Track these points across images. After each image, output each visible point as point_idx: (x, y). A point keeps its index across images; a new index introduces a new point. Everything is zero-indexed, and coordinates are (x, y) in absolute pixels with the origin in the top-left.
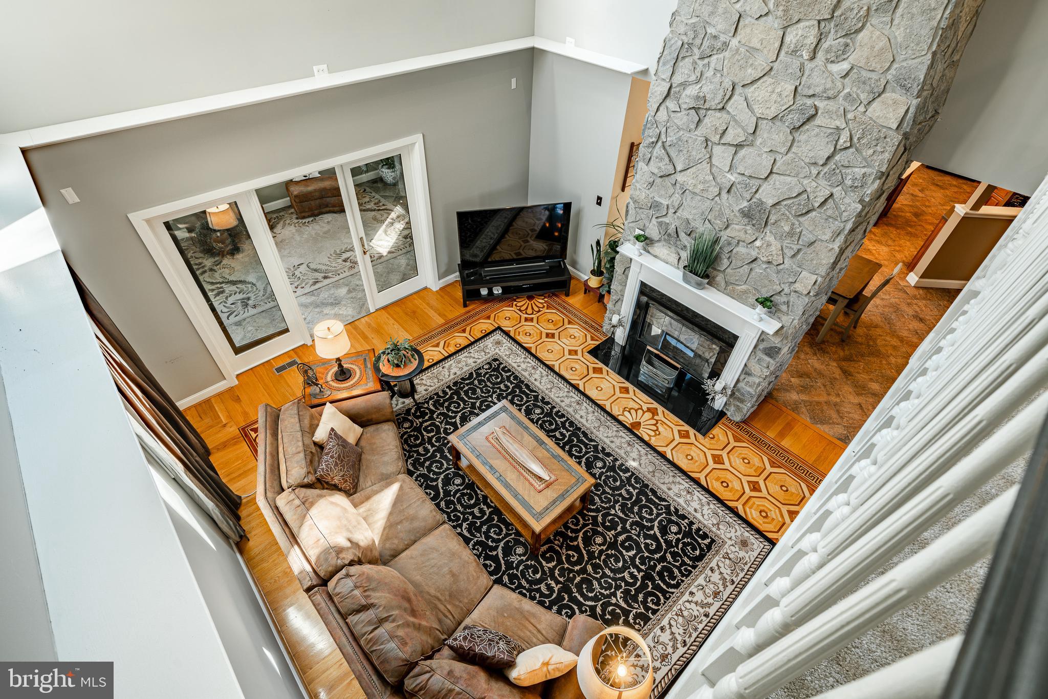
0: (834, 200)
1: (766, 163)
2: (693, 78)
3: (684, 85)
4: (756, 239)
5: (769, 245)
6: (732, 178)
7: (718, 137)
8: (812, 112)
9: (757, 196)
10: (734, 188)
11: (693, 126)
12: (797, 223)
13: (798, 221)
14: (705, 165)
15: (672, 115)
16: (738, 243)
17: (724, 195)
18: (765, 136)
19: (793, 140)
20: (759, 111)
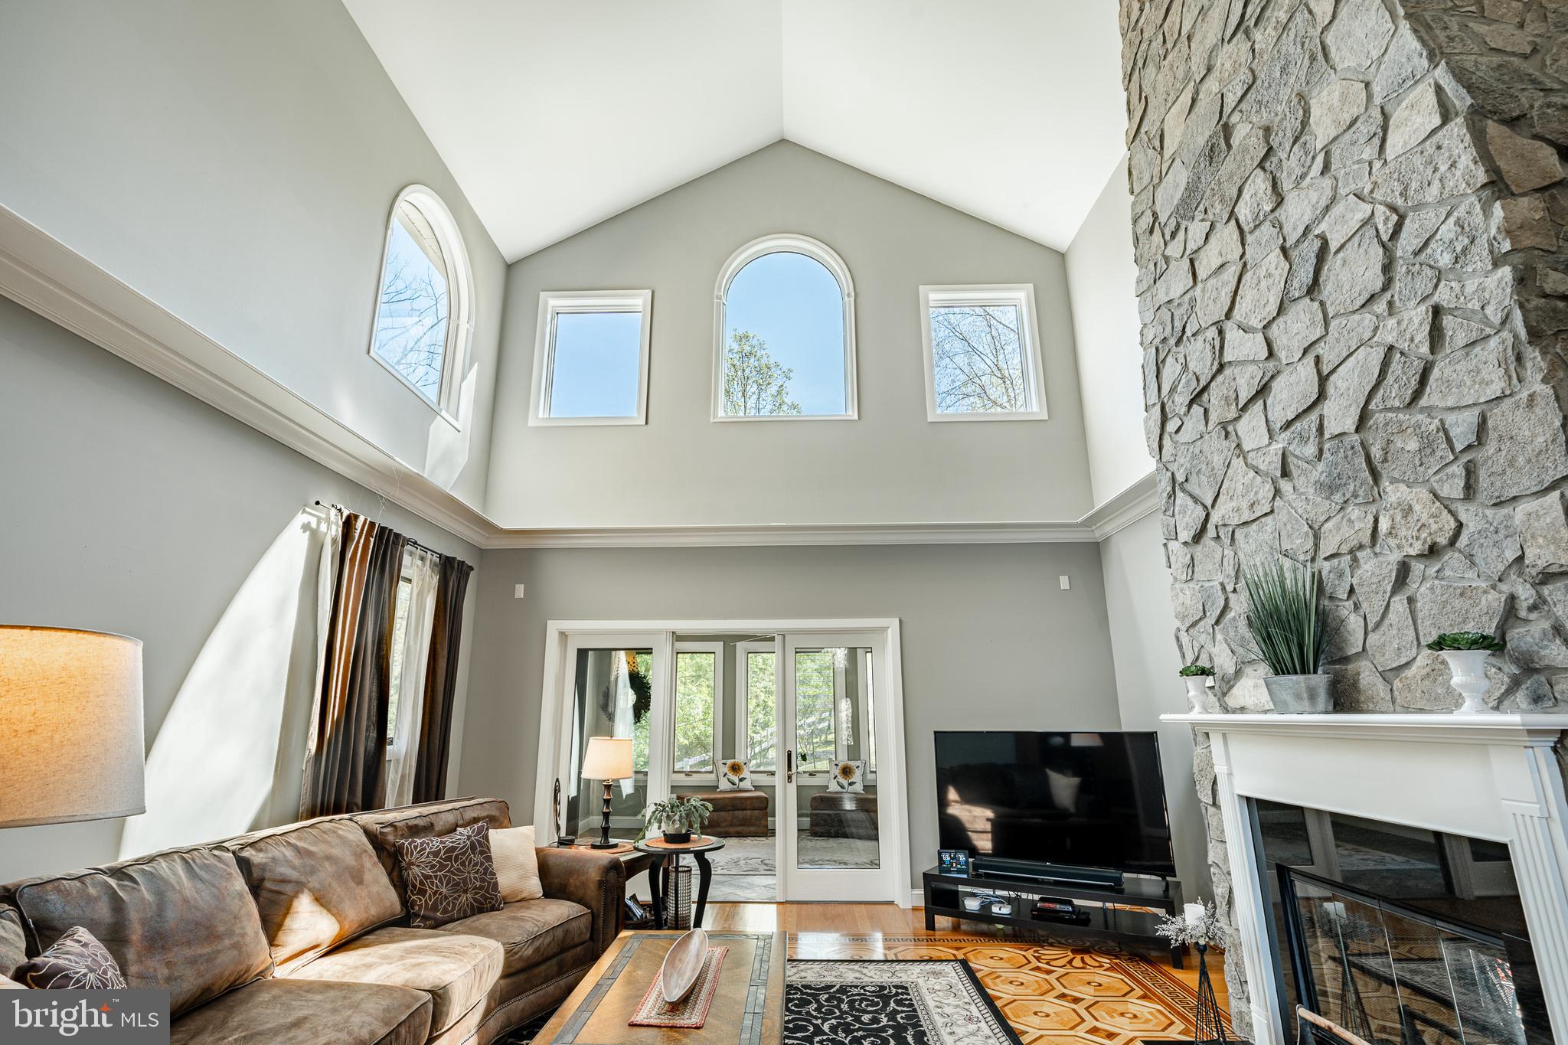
0: (1451, 311)
1: (1306, 372)
2: (1179, 368)
3: (1173, 390)
4: (1376, 521)
5: (1408, 511)
6: (1278, 446)
7: (1233, 407)
8: (1317, 244)
9: (1327, 436)
10: (1291, 459)
11: (1202, 427)
12: (1420, 417)
13: (1422, 410)
14: (1238, 463)
15: (1177, 438)
16: (1355, 560)
17: (1285, 486)
18: (1285, 341)
19: (1322, 304)
20: (1256, 322)
